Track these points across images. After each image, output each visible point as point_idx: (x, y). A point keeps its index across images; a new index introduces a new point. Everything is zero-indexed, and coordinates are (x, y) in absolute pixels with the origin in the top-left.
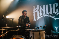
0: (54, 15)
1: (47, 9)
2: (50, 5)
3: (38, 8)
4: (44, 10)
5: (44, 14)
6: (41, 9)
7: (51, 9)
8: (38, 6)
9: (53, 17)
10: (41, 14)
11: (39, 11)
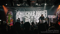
0: (26, 17)
1: (23, 13)
2: (25, 12)
3: (19, 12)
4: (22, 14)
5: (22, 16)
6: (20, 13)
7: (25, 14)
8: (19, 11)
9: (26, 18)
10: (20, 16)
11: (19, 14)
